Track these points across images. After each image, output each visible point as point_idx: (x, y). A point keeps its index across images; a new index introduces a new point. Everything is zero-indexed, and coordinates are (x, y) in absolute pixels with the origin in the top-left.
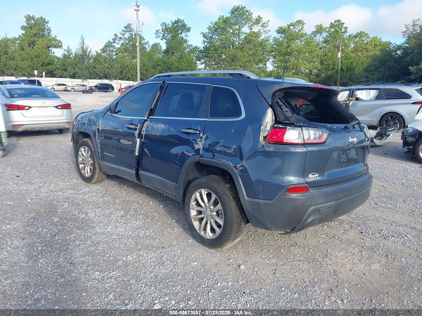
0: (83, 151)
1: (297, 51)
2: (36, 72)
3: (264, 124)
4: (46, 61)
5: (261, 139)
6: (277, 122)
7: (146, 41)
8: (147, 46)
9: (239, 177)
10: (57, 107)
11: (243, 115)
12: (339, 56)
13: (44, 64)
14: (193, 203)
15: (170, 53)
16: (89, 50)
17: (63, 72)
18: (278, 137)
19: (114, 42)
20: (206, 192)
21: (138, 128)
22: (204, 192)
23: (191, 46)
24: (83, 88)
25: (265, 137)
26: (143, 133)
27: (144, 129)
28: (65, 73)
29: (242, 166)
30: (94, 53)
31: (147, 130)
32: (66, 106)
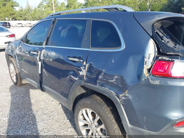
0: (12, 66)
1: (128, 3)
2: (7, 18)
3: (147, 55)
4: (12, 13)
5: (145, 71)
6: (160, 53)
7: (58, 1)
8: (58, 4)
9: (122, 106)
10: (7, 36)
11: (123, 47)
12: (148, 4)
13: (11, 15)
14: (80, 117)
15: (69, 6)
16: (31, 7)
17: (20, 18)
18: (165, 71)
19: (43, 2)
20: (91, 112)
21: (39, 54)
22: (89, 111)
23: (79, 3)
24: (30, 25)
25: (149, 70)
26: (42, 58)
27: (42, 55)
28: (21, 18)
29: (125, 96)
30: (34, 8)
31: (44, 56)
32: (13, 36)
